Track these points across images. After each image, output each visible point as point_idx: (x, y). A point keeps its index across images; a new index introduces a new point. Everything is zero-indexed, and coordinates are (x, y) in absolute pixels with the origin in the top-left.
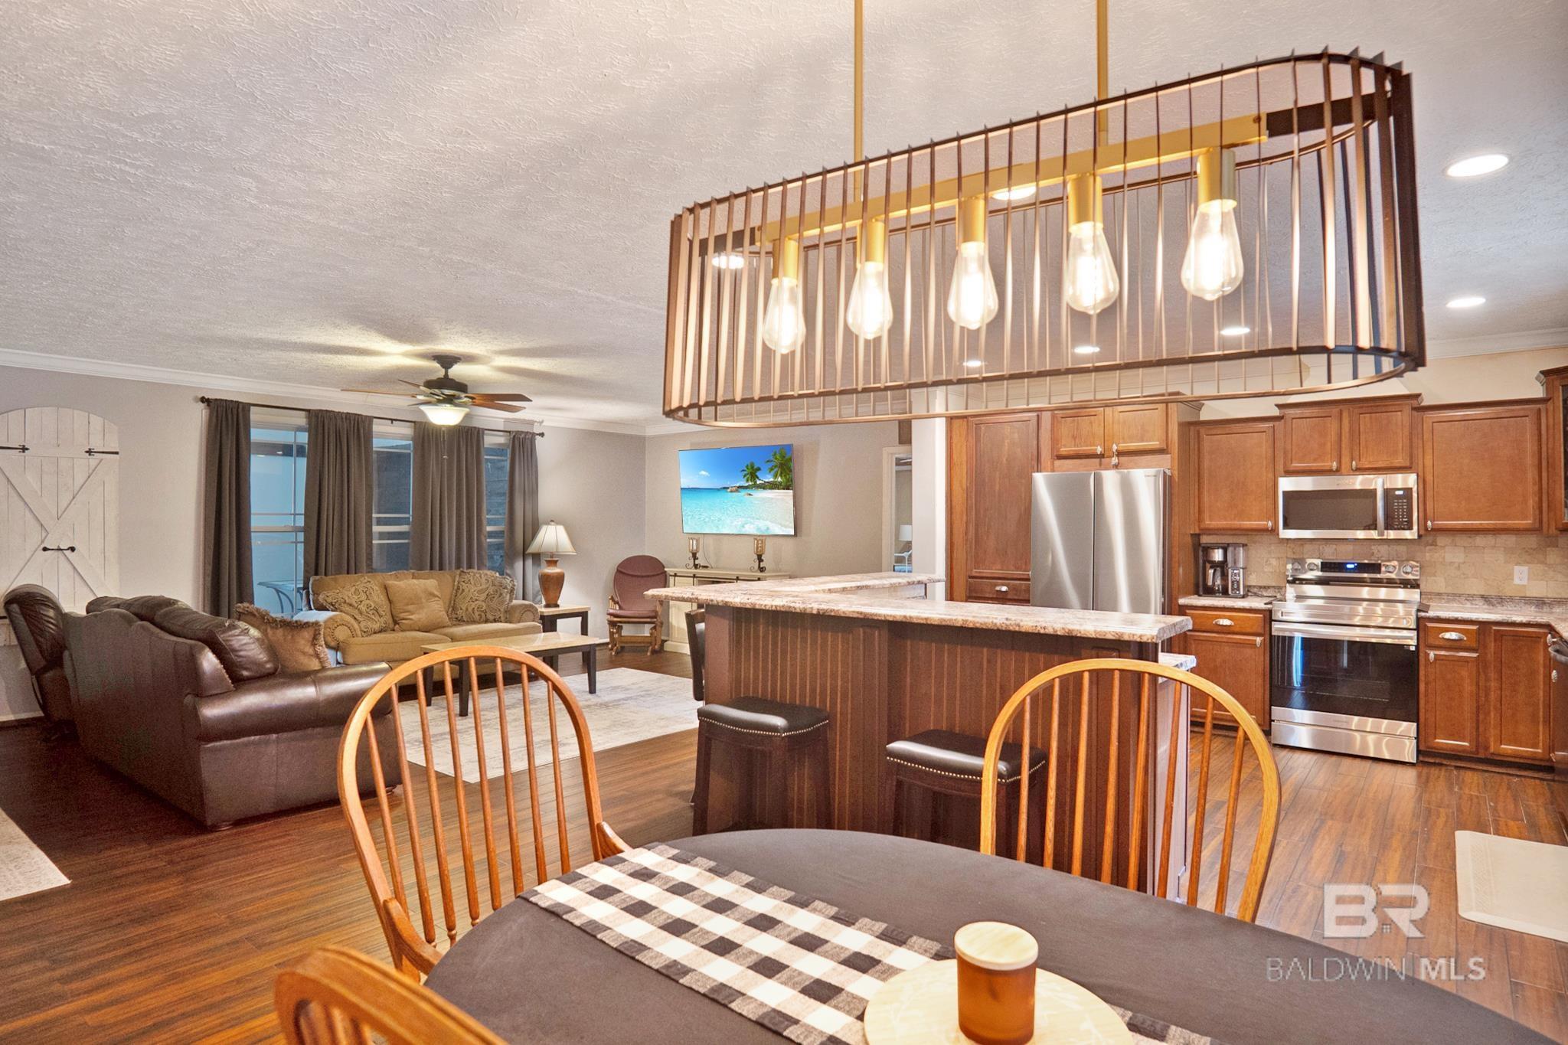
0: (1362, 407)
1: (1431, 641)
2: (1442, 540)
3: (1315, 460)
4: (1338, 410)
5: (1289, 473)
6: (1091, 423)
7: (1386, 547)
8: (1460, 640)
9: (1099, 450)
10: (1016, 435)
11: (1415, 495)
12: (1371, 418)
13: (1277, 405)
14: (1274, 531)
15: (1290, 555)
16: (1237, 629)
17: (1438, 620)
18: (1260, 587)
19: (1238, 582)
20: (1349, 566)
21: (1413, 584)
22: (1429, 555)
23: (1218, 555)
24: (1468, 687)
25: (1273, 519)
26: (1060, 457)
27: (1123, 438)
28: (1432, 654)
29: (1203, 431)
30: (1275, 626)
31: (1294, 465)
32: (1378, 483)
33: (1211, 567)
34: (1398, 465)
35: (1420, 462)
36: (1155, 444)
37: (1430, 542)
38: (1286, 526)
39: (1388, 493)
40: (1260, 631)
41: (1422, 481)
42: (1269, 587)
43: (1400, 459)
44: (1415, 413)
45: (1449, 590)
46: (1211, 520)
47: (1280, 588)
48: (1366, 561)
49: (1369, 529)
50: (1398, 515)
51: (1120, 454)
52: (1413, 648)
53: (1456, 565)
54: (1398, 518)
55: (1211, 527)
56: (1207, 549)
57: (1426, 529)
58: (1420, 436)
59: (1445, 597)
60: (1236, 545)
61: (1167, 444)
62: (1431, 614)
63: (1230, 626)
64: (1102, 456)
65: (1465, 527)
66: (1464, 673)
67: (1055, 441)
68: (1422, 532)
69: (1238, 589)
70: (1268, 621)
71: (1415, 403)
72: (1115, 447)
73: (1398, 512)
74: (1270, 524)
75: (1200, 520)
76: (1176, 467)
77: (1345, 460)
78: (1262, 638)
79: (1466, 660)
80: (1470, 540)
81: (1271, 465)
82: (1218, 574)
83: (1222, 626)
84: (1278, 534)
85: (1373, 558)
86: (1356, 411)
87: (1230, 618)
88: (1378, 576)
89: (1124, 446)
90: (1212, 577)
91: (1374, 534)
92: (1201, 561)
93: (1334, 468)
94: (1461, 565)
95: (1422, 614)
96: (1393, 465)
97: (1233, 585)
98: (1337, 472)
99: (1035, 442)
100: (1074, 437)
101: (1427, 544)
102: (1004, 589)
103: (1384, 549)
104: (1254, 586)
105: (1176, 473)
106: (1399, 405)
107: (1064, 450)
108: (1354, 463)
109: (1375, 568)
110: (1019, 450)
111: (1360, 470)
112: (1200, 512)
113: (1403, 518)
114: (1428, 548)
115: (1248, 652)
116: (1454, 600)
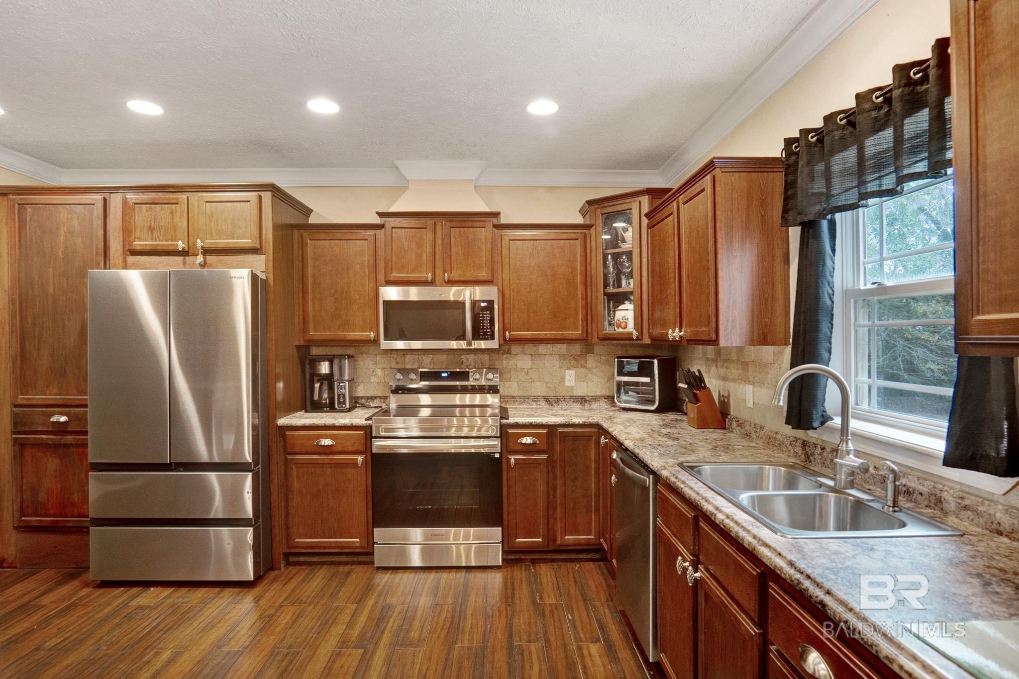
0: (452, 221)
1: (512, 446)
2: (515, 349)
3: (413, 271)
4: (432, 222)
5: (389, 283)
6: (172, 212)
7: (473, 355)
8: (534, 444)
9: (181, 245)
10: (75, 223)
11: (496, 306)
12: (460, 232)
13: (378, 213)
14: (376, 342)
15: (394, 365)
16: (339, 449)
17: (517, 426)
18: (367, 398)
19: (344, 396)
20: (444, 375)
21: (493, 390)
22: (505, 363)
23: (324, 368)
24: (541, 487)
25: (375, 329)
26: (134, 253)
27: (211, 233)
28: (513, 459)
29: (306, 234)
30: (377, 443)
31: (393, 275)
32: (467, 295)
33: (318, 381)
34: (482, 278)
35: (500, 277)
36: (246, 242)
37: (507, 350)
38: (387, 337)
39: (474, 303)
40: (362, 448)
41: (502, 294)
42: (375, 398)
43: (484, 274)
44: (496, 231)
45: (520, 393)
46: (315, 331)
47: (385, 398)
48: (458, 370)
49: (460, 340)
50: (483, 326)
51: (206, 252)
52: (497, 456)
53: (526, 370)
54: (483, 329)
55: (316, 338)
56: (315, 361)
57: (505, 340)
58: (500, 252)
59: (518, 400)
60: (342, 357)
61: (261, 243)
62: (511, 420)
63: (331, 446)
64: (184, 253)
65: (534, 337)
66: (537, 474)
67: (127, 231)
68: (502, 341)
69: (344, 403)
70: (369, 437)
71: (495, 221)
72: (199, 243)
73: (483, 323)
74: (372, 335)
75: (305, 330)
76: (271, 270)
77: (439, 272)
78: (363, 457)
79: (537, 463)
80: (535, 349)
81: (373, 275)
82: (325, 387)
83: (324, 446)
84: (379, 345)
85: (463, 366)
86: (448, 224)
87: (331, 437)
88: (466, 383)
89: (210, 242)
90: (319, 392)
91: (463, 344)
92: (308, 375)
93: (429, 279)
94: (529, 371)
95: (504, 421)
96: (478, 278)
97: (339, 398)
98: (432, 283)
99: (101, 233)
100: (151, 229)
101: (504, 353)
102: (63, 419)
103: (471, 357)
104: (362, 398)
105: (271, 276)
106: (484, 221)
107: (138, 244)
108: (446, 274)
109: (464, 376)
110: (80, 241)
111: (451, 282)
112: (305, 321)
113: (487, 329)
114: (505, 356)
115: (350, 472)
116: (524, 402)
